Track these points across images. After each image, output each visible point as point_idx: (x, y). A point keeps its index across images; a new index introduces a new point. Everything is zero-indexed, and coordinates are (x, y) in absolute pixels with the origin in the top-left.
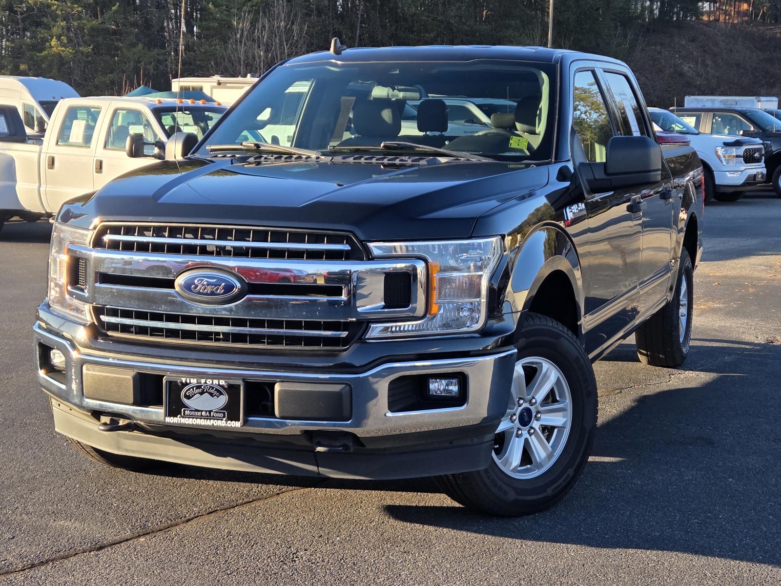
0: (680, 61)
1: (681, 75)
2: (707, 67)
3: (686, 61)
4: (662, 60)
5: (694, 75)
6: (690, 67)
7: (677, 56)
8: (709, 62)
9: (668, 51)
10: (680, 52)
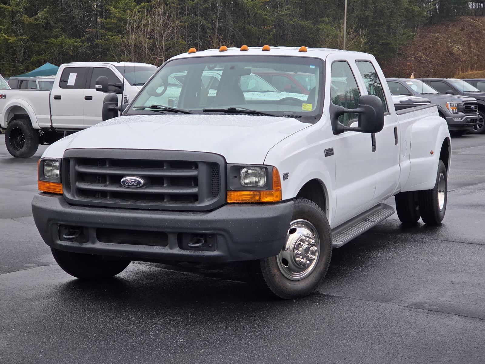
0: (451, 43)
1: (452, 53)
2: (471, 48)
3: (456, 43)
4: (439, 43)
5: (461, 54)
6: (458, 48)
7: (450, 40)
8: (472, 45)
9: (444, 37)
10: (452, 38)
